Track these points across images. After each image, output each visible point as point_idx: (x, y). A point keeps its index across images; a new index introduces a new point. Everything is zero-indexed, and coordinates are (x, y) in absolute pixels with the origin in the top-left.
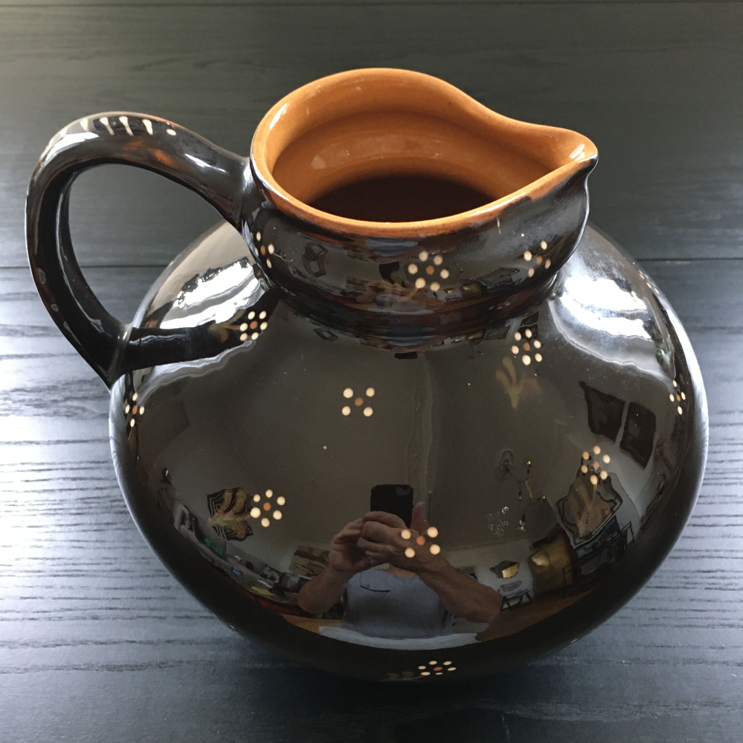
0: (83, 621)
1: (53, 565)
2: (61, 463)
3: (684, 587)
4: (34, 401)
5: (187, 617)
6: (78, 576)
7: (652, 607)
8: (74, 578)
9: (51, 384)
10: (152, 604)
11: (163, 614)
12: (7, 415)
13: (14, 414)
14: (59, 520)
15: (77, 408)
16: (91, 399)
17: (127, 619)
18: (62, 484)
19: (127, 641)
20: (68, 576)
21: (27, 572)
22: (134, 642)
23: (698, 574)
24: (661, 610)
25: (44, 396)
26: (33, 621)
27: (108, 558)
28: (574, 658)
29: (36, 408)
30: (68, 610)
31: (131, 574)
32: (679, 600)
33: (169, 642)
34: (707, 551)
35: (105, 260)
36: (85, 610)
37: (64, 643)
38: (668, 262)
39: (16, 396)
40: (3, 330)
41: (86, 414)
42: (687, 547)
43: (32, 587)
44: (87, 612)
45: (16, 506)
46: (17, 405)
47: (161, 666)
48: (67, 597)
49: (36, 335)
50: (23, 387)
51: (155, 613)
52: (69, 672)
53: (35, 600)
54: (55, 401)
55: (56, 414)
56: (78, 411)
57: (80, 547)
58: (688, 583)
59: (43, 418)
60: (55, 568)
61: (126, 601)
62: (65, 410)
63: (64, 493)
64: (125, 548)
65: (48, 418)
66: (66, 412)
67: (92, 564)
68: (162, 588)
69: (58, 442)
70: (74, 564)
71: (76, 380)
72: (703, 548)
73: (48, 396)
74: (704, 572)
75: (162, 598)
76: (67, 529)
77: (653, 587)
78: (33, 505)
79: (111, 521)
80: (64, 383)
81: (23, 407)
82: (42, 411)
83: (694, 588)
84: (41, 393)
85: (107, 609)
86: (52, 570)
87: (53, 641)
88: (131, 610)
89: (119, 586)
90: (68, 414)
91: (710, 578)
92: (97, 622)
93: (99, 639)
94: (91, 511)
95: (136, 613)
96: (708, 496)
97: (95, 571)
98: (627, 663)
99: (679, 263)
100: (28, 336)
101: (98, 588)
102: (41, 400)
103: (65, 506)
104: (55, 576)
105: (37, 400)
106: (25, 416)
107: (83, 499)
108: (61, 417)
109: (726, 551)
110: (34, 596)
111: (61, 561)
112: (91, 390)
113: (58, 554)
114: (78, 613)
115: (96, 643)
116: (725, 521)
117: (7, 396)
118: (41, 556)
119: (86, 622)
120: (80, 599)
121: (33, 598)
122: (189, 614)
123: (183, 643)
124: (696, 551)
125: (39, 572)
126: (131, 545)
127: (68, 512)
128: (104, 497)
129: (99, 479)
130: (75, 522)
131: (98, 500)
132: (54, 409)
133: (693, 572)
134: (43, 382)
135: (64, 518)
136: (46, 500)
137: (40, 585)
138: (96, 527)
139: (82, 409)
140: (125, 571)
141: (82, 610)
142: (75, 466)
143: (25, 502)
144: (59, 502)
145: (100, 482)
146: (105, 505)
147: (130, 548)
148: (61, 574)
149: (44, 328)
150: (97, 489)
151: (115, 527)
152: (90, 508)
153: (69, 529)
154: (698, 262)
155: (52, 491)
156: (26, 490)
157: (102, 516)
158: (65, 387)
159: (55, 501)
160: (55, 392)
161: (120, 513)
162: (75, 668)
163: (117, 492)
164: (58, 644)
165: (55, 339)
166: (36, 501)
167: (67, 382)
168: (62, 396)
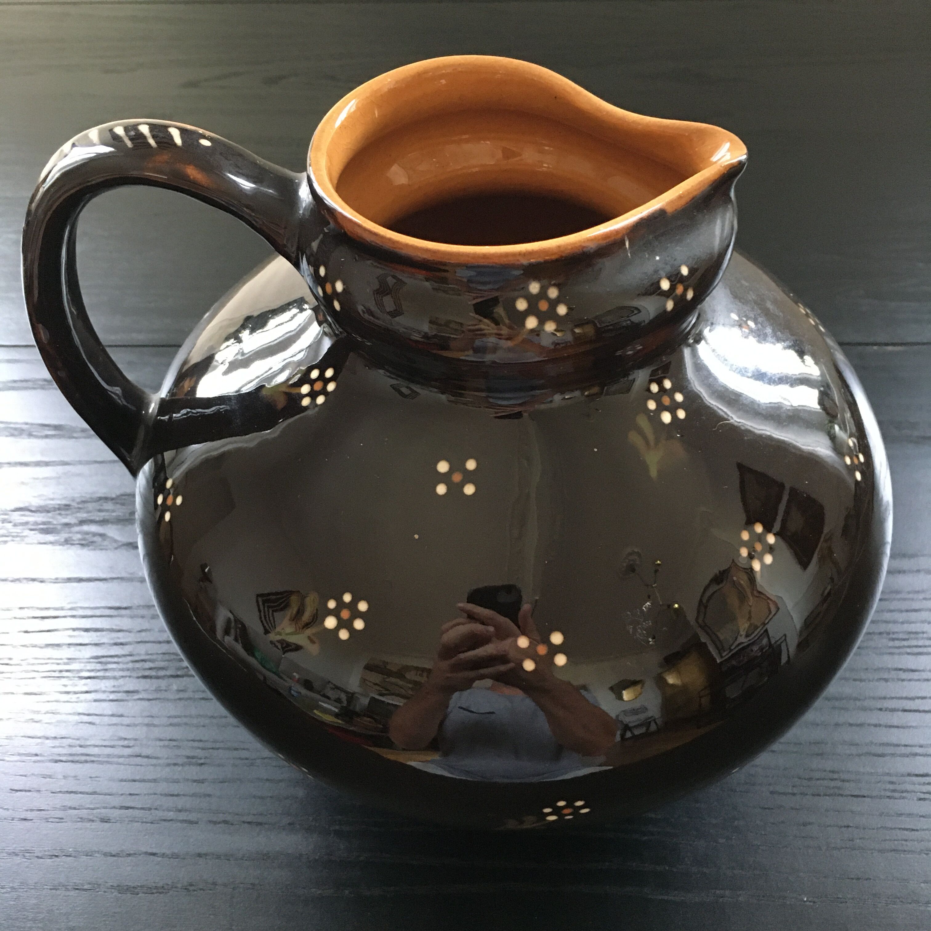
0: (88, 825)
1: (54, 747)
2: (71, 609)
3: (888, 797)
4: (40, 524)
5: (225, 822)
6: (86, 762)
7: (846, 824)
8: (80, 765)
9: (64, 502)
10: (180, 802)
11: (192, 817)
12: (5, 542)
13: (13, 541)
14: (65, 686)
15: (95, 534)
16: (112, 523)
17: (147, 823)
18: (70, 636)
19: (146, 853)
20: (72, 762)
21: (19, 754)
22: (154, 854)
23: (908, 779)
24: (857, 828)
25: (53, 518)
26: (24, 822)
27: (125, 739)
28: (739, 893)
29: (41, 533)
30: (70, 808)
31: (154, 761)
32: (881, 815)
33: (200, 855)
34: (921, 746)
35: (141, 338)
36: (93, 809)
37: (64, 854)
38: (875, 348)
39: (17, 517)
40: (5, 429)
41: (106, 543)
42: (894, 740)
43: (25, 776)
44: (95, 811)
45: (11, 665)
46: (18, 529)
47: (188, 888)
48: (70, 790)
49: (47, 436)
50: (27, 505)
51: (183, 816)
52: (68, 893)
53: (28, 794)
54: (67, 525)
55: (67, 542)
56: (95, 539)
57: (90, 723)
58: (894, 791)
59: (50, 547)
60: (56, 751)
61: (146, 797)
62: (79, 536)
63: (72, 648)
64: (147, 725)
65: (58, 547)
66: (80, 540)
67: (105, 746)
68: (195, 781)
69: (69, 580)
70: (81, 746)
71: (95, 496)
72: (915, 741)
73: (59, 517)
74: (917, 775)
75: (194, 795)
76: (74, 697)
78: (33, 664)
79: (131, 689)
80: (78, 500)
81: (26, 532)
82: (50, 538)
83: (904, 798)
84: (50, 514)
85: (122, 808)
86: (52, 754)
87: (49, 851)
88: (153, 811)
89: (137, 778)
90: (83, 542)
91: (924, 784)
92: (107, 825)
93: (107, 850)
94: (108, 674)
95: (160, 814)
96: (923, 671)
97: (109, 756)
98: (810, 902)
99: (890, 348)
100: (36, 437)
101: (111, 779)
102: (49, 523)
103: (75, 666)
104: (56, 761)
105: (44, 523)
106: (27, 544)
107: (97, 657)
108: (73, 547)
110: (27, 789)
111: (66, 742)
112: (113, 511)
113: (62, 732)
114: (84, 813)
115: (105, 854)
117: (6, 517)
118: (39, 735)
119: (94, 825)
120: (87, 793)
121: (26, 791)
122: (229, 818)
123: (218, 857)
124: (906, 746)
125: (36, 755)
126: (156, 721)
127: (77, 675)
128: (124, 656)
129: (120, 631)
130: (85, 689)
131: (116, 660)
132: (64, 536)
133: (903, 775)
134: (52, 499)
135: (71, 682)
136: (49, 659)
137: (36, 773)
138: (112, 697)
139: (102, 535)
140: (148, 757)
141: (89, 808)
142: (89, 613)
143: (22, 660)
144: (66, 661)
145: (120, 634)
146: (125, 666)
147: (155, 726)
148: (64, 758)
149: (57, 427)
150: (116, 644)
151: (136, 696)
152: (106, 670)
153: (78, 698)
154: (916, 347)
155: (58, 645)
156: (23, 644)
157: (121, 681)
158: (80, 506)
159: (61, 659)
160: (68, 512)
161: (145, 677)
162: (77, 887)
163: (142, 649)
164: (57, 854)
165: (71, 442)
166: (36, 658)
167: (84, 499)
168: (77, 518)
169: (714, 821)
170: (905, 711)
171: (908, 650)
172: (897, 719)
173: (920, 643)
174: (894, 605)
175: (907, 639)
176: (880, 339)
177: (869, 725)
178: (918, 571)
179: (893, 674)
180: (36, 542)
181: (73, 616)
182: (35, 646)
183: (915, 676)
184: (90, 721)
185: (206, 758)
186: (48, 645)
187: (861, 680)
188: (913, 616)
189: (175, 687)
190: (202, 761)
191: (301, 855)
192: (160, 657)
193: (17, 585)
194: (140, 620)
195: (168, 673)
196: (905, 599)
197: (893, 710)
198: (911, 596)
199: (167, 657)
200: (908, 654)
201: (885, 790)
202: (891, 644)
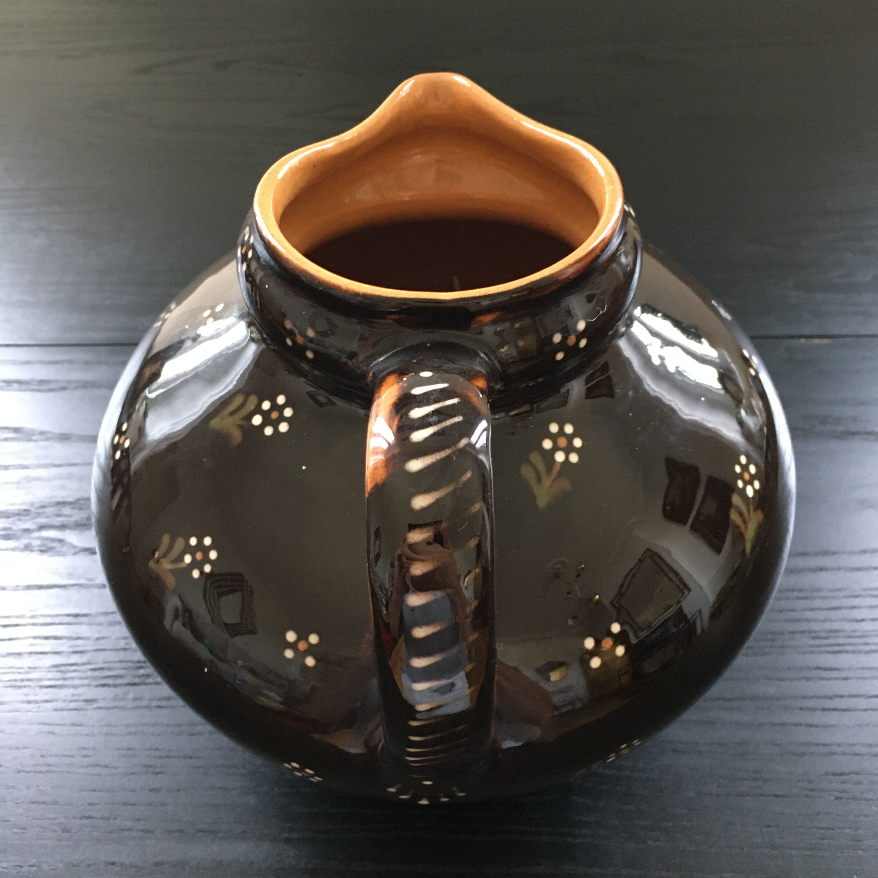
0: (50, 835)
1: (17, 758)
2: (33, 617)
3: (807, 796)
4: (1, 530)
5: (180, 831)
6: (47, 772)
7: (766, 825)
8: (42, 776)
9: (24, 507)
10: (138, 812)
11: (149, 826)
14: (27, 695)
15: (53, 540)
16: (71, 528)
17: (106, 832)
18: (32, 645)
19: (106, 863)
22: (113, 864)
23: (826, 778)
24: (777, 827)
25: (13, 523)
27: (85, 749)
29: (1, 539)
30: (34, 818)
31: (112, 771)
32: (800, 815)
33: (157, 864)
34: (839, 745)
36: (55, 819)
37: (28, 864)
38: (803, 341)
41: (65, 549)
42: (813, 740)
44: (57, 821)
49: (6, 440)
51: (140, 825)
54: (26, 531)
55: (27, 548)
56: (54, 545)
57: (50, 733)
58: (812, 790)
60: (19, 761)
61: (105, 807)
62: (38, 542)
63: (34, 657)
64: (106, 734)
65: (19, 554)
66: (39, 546)
67: (64, 756)
68: (151, 790)
69: (29, 587)
70: (42, 756)
71: (53, 500)
72: (834, 741)
73: (19, 523)
74: (834, 774)
75: (150, 804)
76: (35, 707)
77: (768, 796)
79: (90, 697)
80: (37, 505)
82: (11, 544)
83: (821, 797)
84: (10, 520)
85: (82, 817)
86: (15, 765)
87: (13, 861)
88: (111, 821)
89: (97, 787)
90: (43, 548)
91: (841, 783)
92: (68, 835)
93: (69, 860)
94: (67, 683)
95: (118, 823)
96: (842, 670)
97: (68, 766)
99: (817, 341)
101: (71, 789)
102: (9, 529)
103: (34, 675)
105: (4, 529)
107: (56, 666)
108: (33, 553)
109: (863, 745)
111: (28, 752)
112: (71, 516)
113: (24, 742)
114: (46, 823)
115: (67, 865)
116: (863, 703)
119: (56, 836)
120: (49, 804)
122: (183, 827)
123: (175, 866)
124: (824, 745)
126: (113, 730)
127: (38, 684)
128: (83, 664)
129: (78, 638)
130: (46, 698)
131: (75, 668)
132: (24, 541)
133: (820, 775)
134: (12, 504)
135: (32, 691)
136: (11, 668)
138: (72, 705)
139: (61, 541)
140: (106, 766)
141: (50, 819)
142: (49, 620)
144: (27, 670)
145: (79, 642)
146: (84, 675)
147: (113, 735)
148: (26, 769)
149: (16, 430)
150: (75, 652)
151: (95, 705)
152: (65, 679)
153: (39, 707)
154: (841, 340)
155: (19, 654)
157: (80, 690)
158: (40, 511)
159: (22, 668)
160: (28, 518)
161: (103, 685)
163: (101, 657)
164: (20, 866)
165: (30, 445)
167: (43, 504)
168: (36, 523)
169: (643, 823)
170: (824, 710)
171: (829, 649)
172: (816, 718)
173: (841, 641)
174: (817, 603)
175: (827, 638)
176: (807, 331)
177: (790, 724)
178: (839, 569)
179: (814, 674)
181: (34, 624)
183: (834, 674)
184: (51, 730)
185: (162, 767)
186: (9, 654)
187: (783, 680)
188: (833, 614)
189: (131, 696)
190: (158, 770)
191: (253, 863)
192: (117, 665)
194: (99, 628)
195: (125, 681)
196: (825, 598)
197: (813, 709)
198: (832, 594)
199: (123, 665)
200: (829, 652)
201: (804, 789)
202: (812, 642)
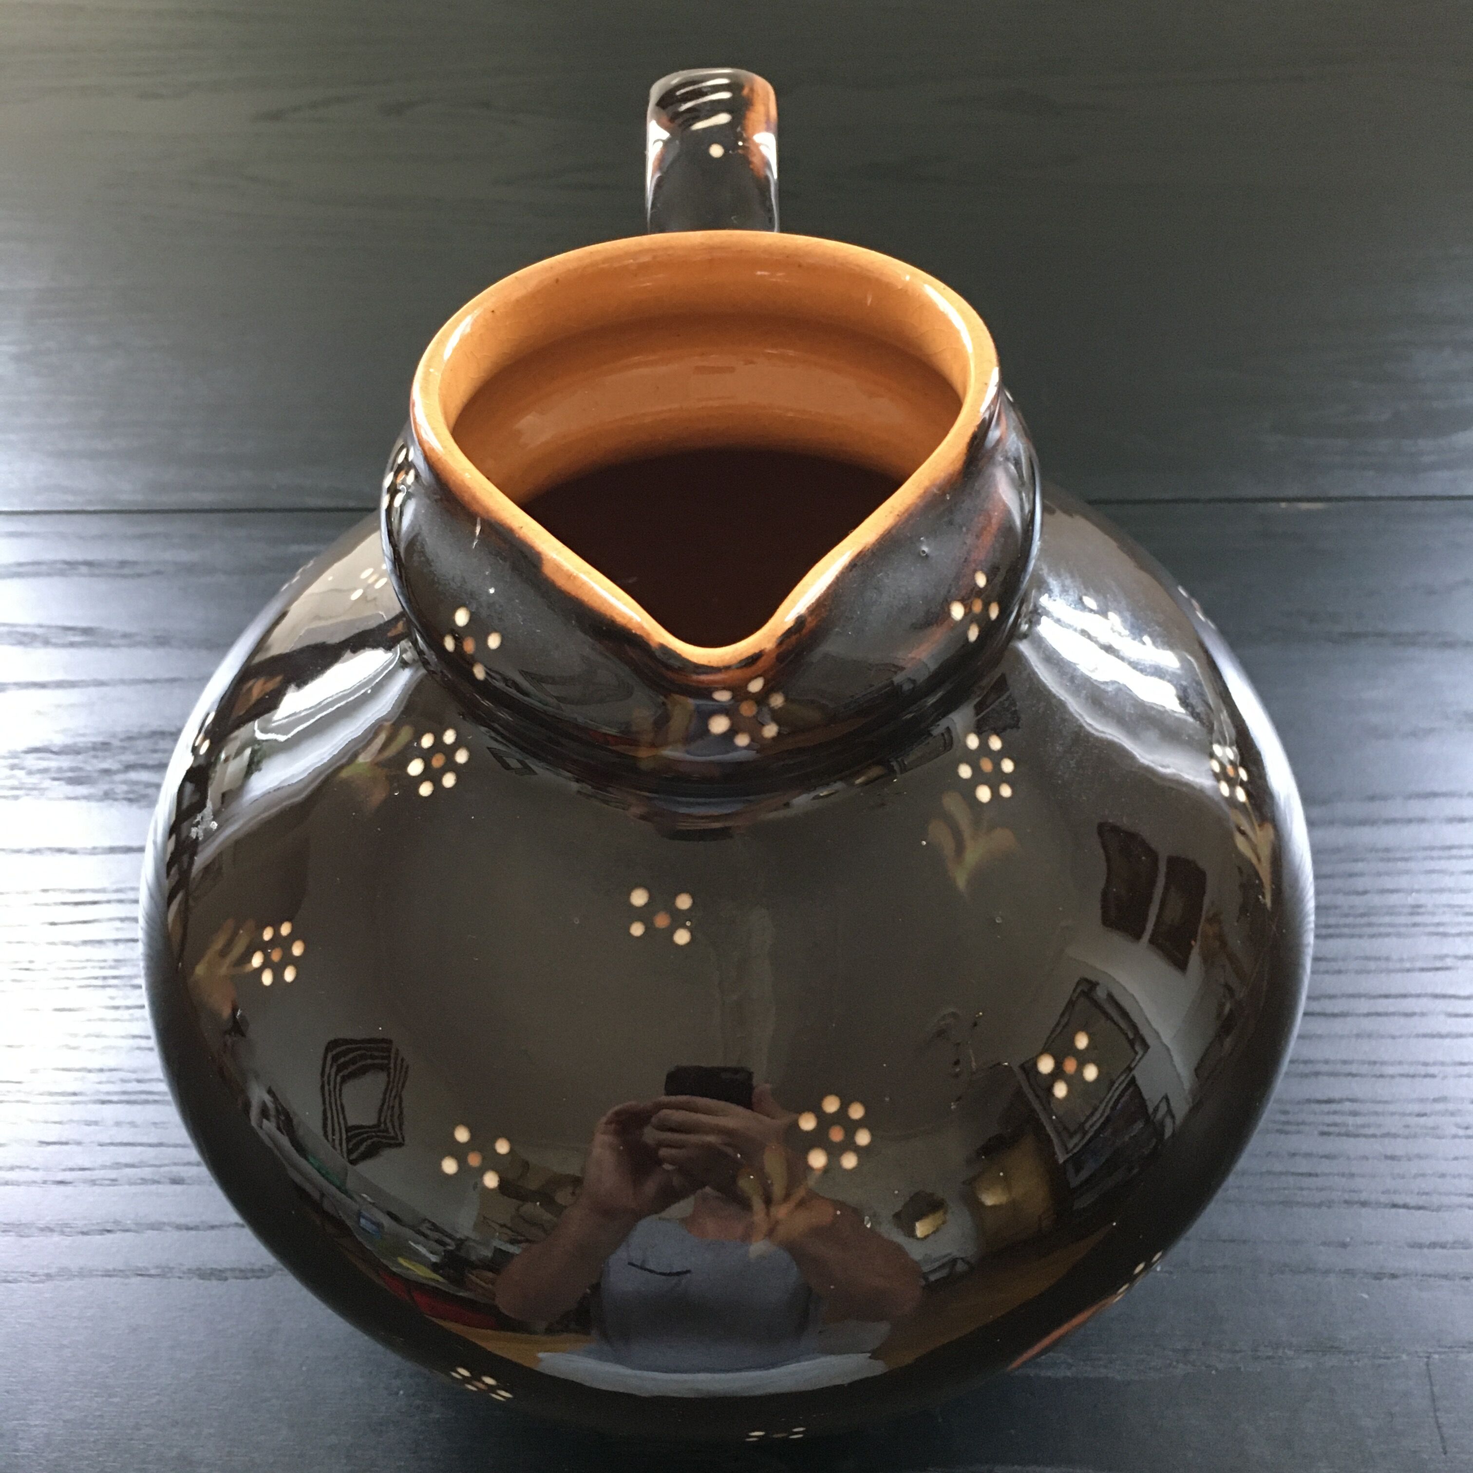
0: (154, 1188)
1: (100, 1083)
2: (118, 891)
3: (1278, 1131)
4: (66, 771)
6: (147, 1102)
8: (139, 1107)
9: (100, 739)
12: (16, 798)
13: (27, 795)
14: (112, 998)
15: (148, 785)
18: (118, 929)
19: (237, 1225)
20: (128, 1102)
21: (51, 1094)
23: (1306, 1107)
25: (85, 762)
26: (62, 1186)
29: (70, 784)
30: (127, 1166)
32: (1267, 1154)
34: (1327, 1062)
35: (206, 498)
36: (160, 1166)
37: (120, 1228)
38: (1283, 505)
39: (31, 761)
40: (10, 634)
43: (60, 1123)
44: (162, 1169)
45: (32, 970)
46: (34, 780)
48: (125, 1141)
49: (72, 645)
50: (46, 743)
52: (127, 1281)
53: (65, 1147)
54: (107, 772)
55: (108, 796)
56: (149, 791)
58: (1288, 1123)
59: (83, 803)
60: (105, 1088)
62: (125, 788)
63: (121, 946)
65: (93, 804)
66: (127, 792)
69: (112, 850)
70: (139, 1081)
71: (146, 730)
73: (95, 761)
74: (1319, 1102)
76: (126, 1014)
78: (64, 969)
80: (122, 736)
81: (47, 783)
82: (81, 790)
83: (1299, 1132)
84: (80, 757)
86: (98, 1092)
87: (98, 1223)
90: (131, 796)
91: (1328, 1113)
92: (178, 1188)
93: (182, 1221)
96: (1334, 960)
98: (1166, 1272)
99: (1305, 506)
100: (56, 645)
102: (80, 769)
103: (124, 971)
104: (103, 1102)
105: (72, 770)
106: (51, 799)
108: (116, 803)
109: (1363, 1062)
110: (64, 1140)
111: (114, 1076)
113: (111, 1062)
114: (146, 1172)
115: (179, 1227)
116: (1364, 1006)
117: (16, 761)
118: (78, 1066)
119: (161, 1188)
120: (150, 1145)
121: (62, 1143)
124: (1306, 1062)
125: (75, 1094)
127: (129, 984)
132: (105, 787)
133: (1299, 1103)
134: (83, 735)
135: (121, 993)
136: (88, 961)
137: (75, 1118)
139: (155, 786)
141: (153, 1166)
143: (49, 963)
144: (113, 964)
148: (115, 1098)
149: (86, 631)
153: (132, 1015)
154: (1342, 505)
155: (100, 942)
156: (51, 941)
158: (126, 744)
159: (105, 961)
160: (107, 754)
162: (140, 1273)
164: (109, 1229)
165: (108, 653)
166: (71, 961)
167: (130, 735)
168: (120, 762)
176: (1291, 492)
180: (62, 796)
182: (67, 943)
186: (85, 943)
193: (36, 858)
201: (1275, 1122)
